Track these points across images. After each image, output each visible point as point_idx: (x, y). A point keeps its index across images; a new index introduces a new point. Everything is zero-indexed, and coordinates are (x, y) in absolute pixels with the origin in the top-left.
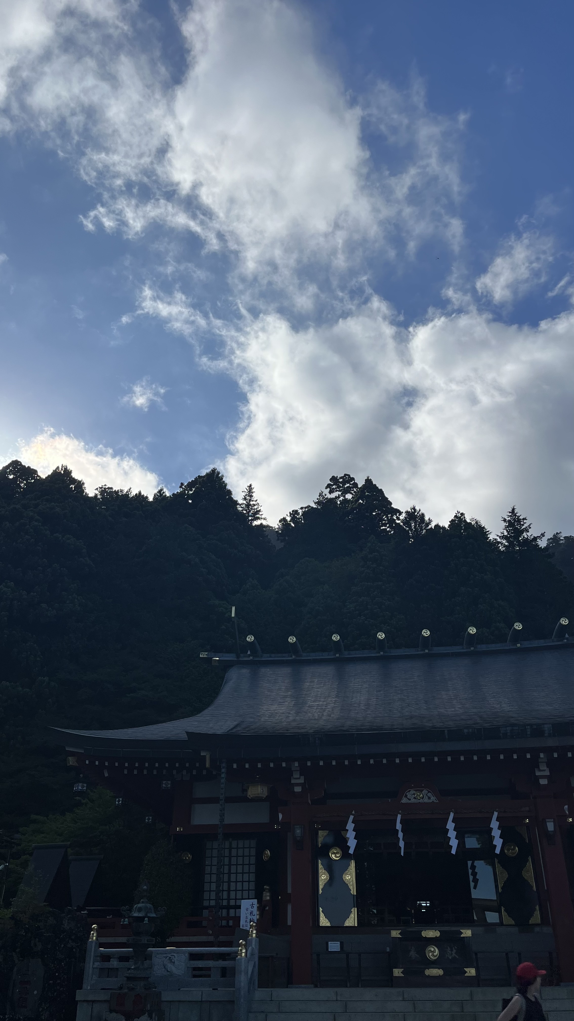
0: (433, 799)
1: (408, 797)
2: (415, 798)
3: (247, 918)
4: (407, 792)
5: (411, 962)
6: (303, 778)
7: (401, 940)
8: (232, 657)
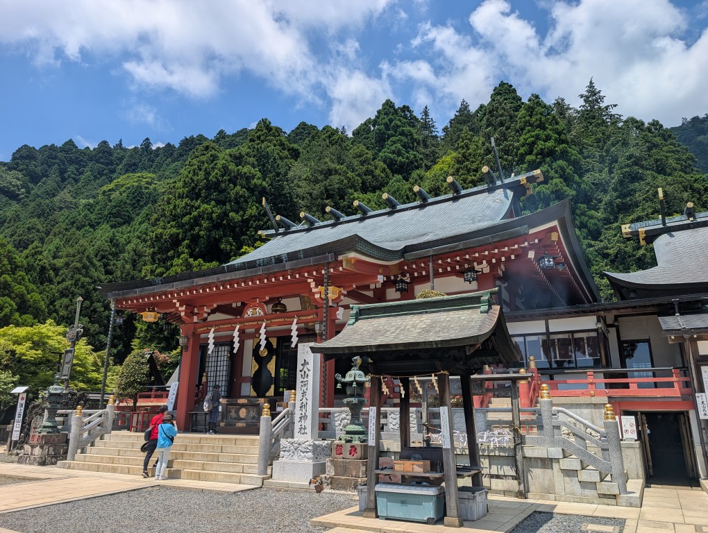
1: (248, 314)
2: (252, 314)
4: (248, 311)
5: (231, 418)
6: (184, 306)
7: (228, 405)
8: (273, 231)
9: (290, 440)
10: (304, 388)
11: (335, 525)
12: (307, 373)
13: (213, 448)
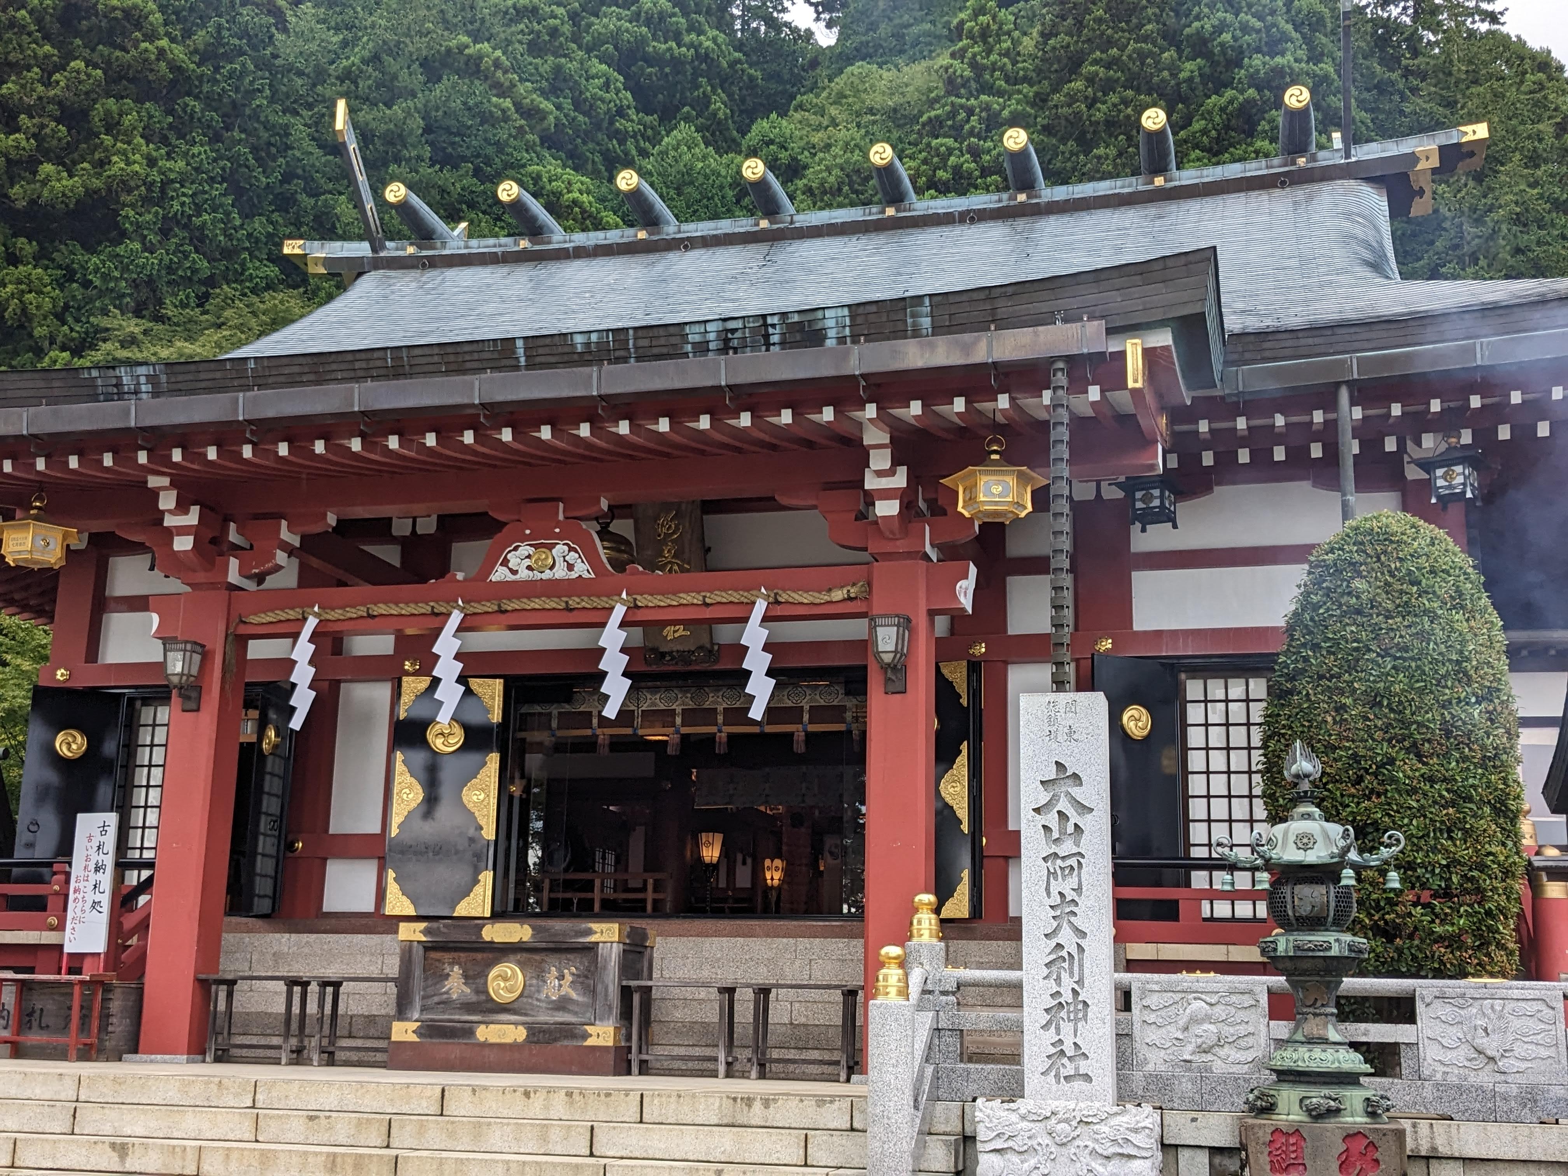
0: (582, 569)
1: (510, 565)
2: (529, 568)
3: (88, 859)
4: (510, 552)
5: (446, 1003)
6: (195, 510)
7: (428, 948)
8: (361, 249)
10: (1067, 886)
12: (1074, 817)
13: (544, 1138)
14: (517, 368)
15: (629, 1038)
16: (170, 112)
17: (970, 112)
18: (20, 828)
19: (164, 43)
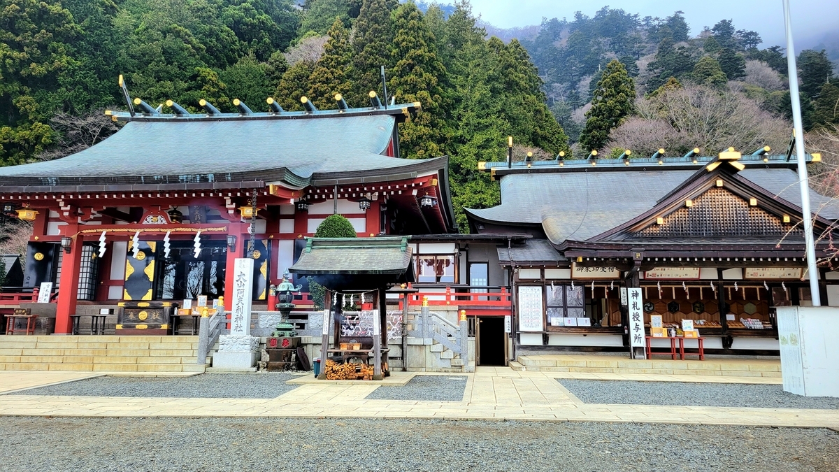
0: (165, 221)
1: (147, 220)
2: (152, 221)
4: (147, 217)
5: (130, 321)
6: (69, 206)
7: (125, 308)
8: (127, 115)
9: (228, 336)
10: (241, 295)
11: (305, 383)
12: (243, 282)
13: (139, 346)
14: (142, 183)
15: (172, 327)
16: (75, 47)
17: (332, 60)
18: (25, 278)
19: (73, 24)
